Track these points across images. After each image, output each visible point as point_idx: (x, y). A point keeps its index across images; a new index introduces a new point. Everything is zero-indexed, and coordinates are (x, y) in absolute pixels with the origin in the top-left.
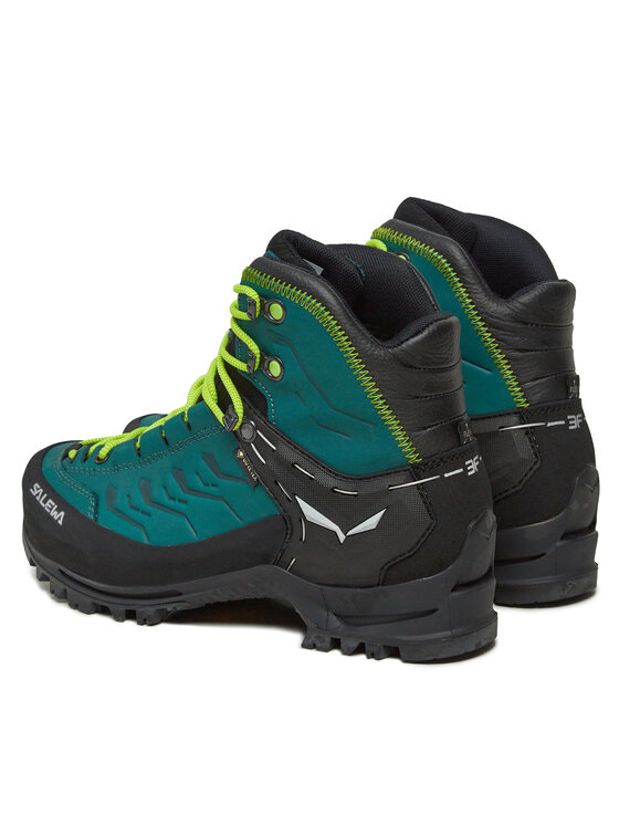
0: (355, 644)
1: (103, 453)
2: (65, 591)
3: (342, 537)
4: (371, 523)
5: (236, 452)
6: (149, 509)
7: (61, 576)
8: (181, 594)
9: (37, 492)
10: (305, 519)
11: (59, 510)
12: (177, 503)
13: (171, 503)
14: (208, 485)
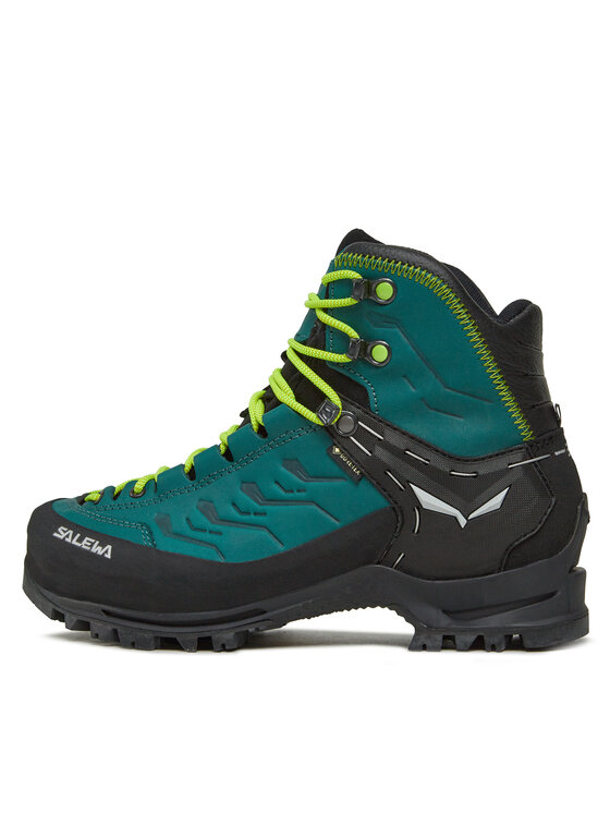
0: (471, 638)
1: (139, 487)
2: (115, 631)
3: (463, 522)
4: (495, 503)
5: (331, 449)
6: (218, 527)
7: (105, 617)
8: (265, 612)
9: (64, 535)
10: (420, 507)
11: (102, 545)
12: (252, 516)
13: (245, 518)
14: (292, 491)
